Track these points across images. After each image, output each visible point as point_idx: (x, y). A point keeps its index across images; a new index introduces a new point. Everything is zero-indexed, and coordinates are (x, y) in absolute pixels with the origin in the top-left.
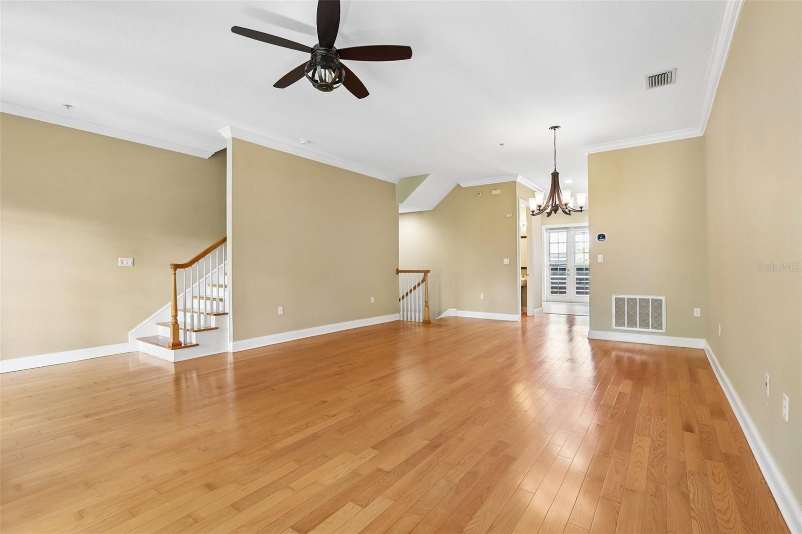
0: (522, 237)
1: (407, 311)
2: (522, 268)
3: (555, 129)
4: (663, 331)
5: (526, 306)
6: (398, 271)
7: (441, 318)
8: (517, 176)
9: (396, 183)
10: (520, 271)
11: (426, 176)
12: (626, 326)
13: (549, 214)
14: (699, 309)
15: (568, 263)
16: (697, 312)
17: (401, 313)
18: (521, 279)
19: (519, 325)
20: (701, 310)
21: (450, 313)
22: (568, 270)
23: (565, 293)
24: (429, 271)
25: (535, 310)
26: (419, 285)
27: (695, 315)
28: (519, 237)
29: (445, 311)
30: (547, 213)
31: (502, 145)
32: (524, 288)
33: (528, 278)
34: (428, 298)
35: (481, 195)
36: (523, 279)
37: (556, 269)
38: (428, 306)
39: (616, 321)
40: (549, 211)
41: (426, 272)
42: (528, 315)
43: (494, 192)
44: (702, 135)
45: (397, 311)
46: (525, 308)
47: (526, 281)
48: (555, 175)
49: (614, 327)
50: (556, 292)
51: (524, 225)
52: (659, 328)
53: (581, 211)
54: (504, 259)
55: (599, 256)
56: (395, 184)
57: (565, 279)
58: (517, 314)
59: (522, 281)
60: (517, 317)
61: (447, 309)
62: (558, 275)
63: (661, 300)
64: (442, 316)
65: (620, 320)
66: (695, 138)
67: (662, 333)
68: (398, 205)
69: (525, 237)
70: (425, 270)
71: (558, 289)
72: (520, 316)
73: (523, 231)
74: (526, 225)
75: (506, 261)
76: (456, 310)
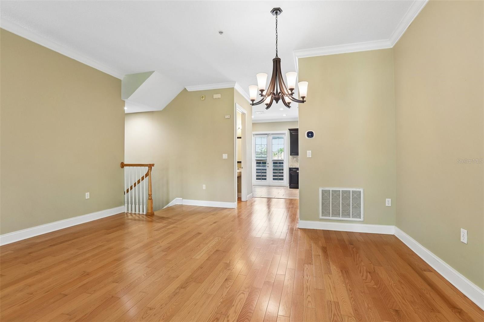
0: (238, 138)
1: (132, 204)
2: (238, 162)
3: (276, 13)
4: (362, 219)
5: (241, 193)
6: (123, 165)
7: (168, 207)
8: (235, 82)
9: (122, 79)
10: (236, 164)
11: (151, 73)
12: (331, 216)
13: (269, 106)
14: (390, 200)
15: (268, 159)
16: (388, 202)
17: (126, 205)
18: (237, 171)
19: (236, 212)
20: (391, 200)
21: (176, 202)
22: (268, 164)
23: (265, 179)
24: (153, 165)
25: (248, 196)
26: (143, 178)
27: (387, 205)
28: (235, 138)
29: (172, 200)
30: (267, 104)
31: (221, 33)
32: (239, 178)
33: (242, 170)
34: (151, 191)
35: (204, 99)
36: (239, 171)
37: (260, 163)
38: (151, 199)
39: (322, 212)
40: (269, 103)
41: (150, 166)
42: (242, 200)
43: (216, 96)
44: (392, 47)
45: (122, 203)
46: (240, 194)
47: (241, 172)
48: (277, 61)
49: (321, 217)
50: (260, 179)
51: (239, 128)
52: (358, 217)
53: (303, 102)
54: (223, 154)
55: (308, 151)
56: (120, 81)
57: (266, 170)
58: (234, 202)
59: (238, 172)
60: (234, 205)
61: (174, 199)
62: (261, 167)
63: (360, 192)
64: (170, 204)
65: (325, 211)
66: (385, 49)
67: (360, 221)
68: (124, 101)
69: (240, 138)
70: (148, 164)
71: (261, 176)
72: (236, 203)
73: (239, 133)
74: (241, 128)
75: (225, 156)
76: (182, 199)
